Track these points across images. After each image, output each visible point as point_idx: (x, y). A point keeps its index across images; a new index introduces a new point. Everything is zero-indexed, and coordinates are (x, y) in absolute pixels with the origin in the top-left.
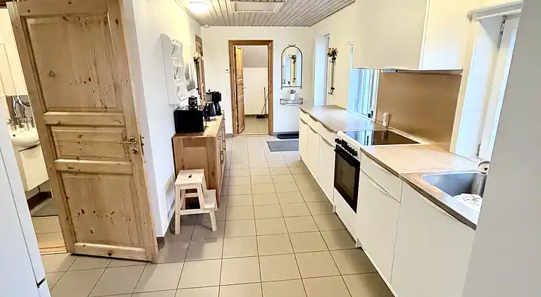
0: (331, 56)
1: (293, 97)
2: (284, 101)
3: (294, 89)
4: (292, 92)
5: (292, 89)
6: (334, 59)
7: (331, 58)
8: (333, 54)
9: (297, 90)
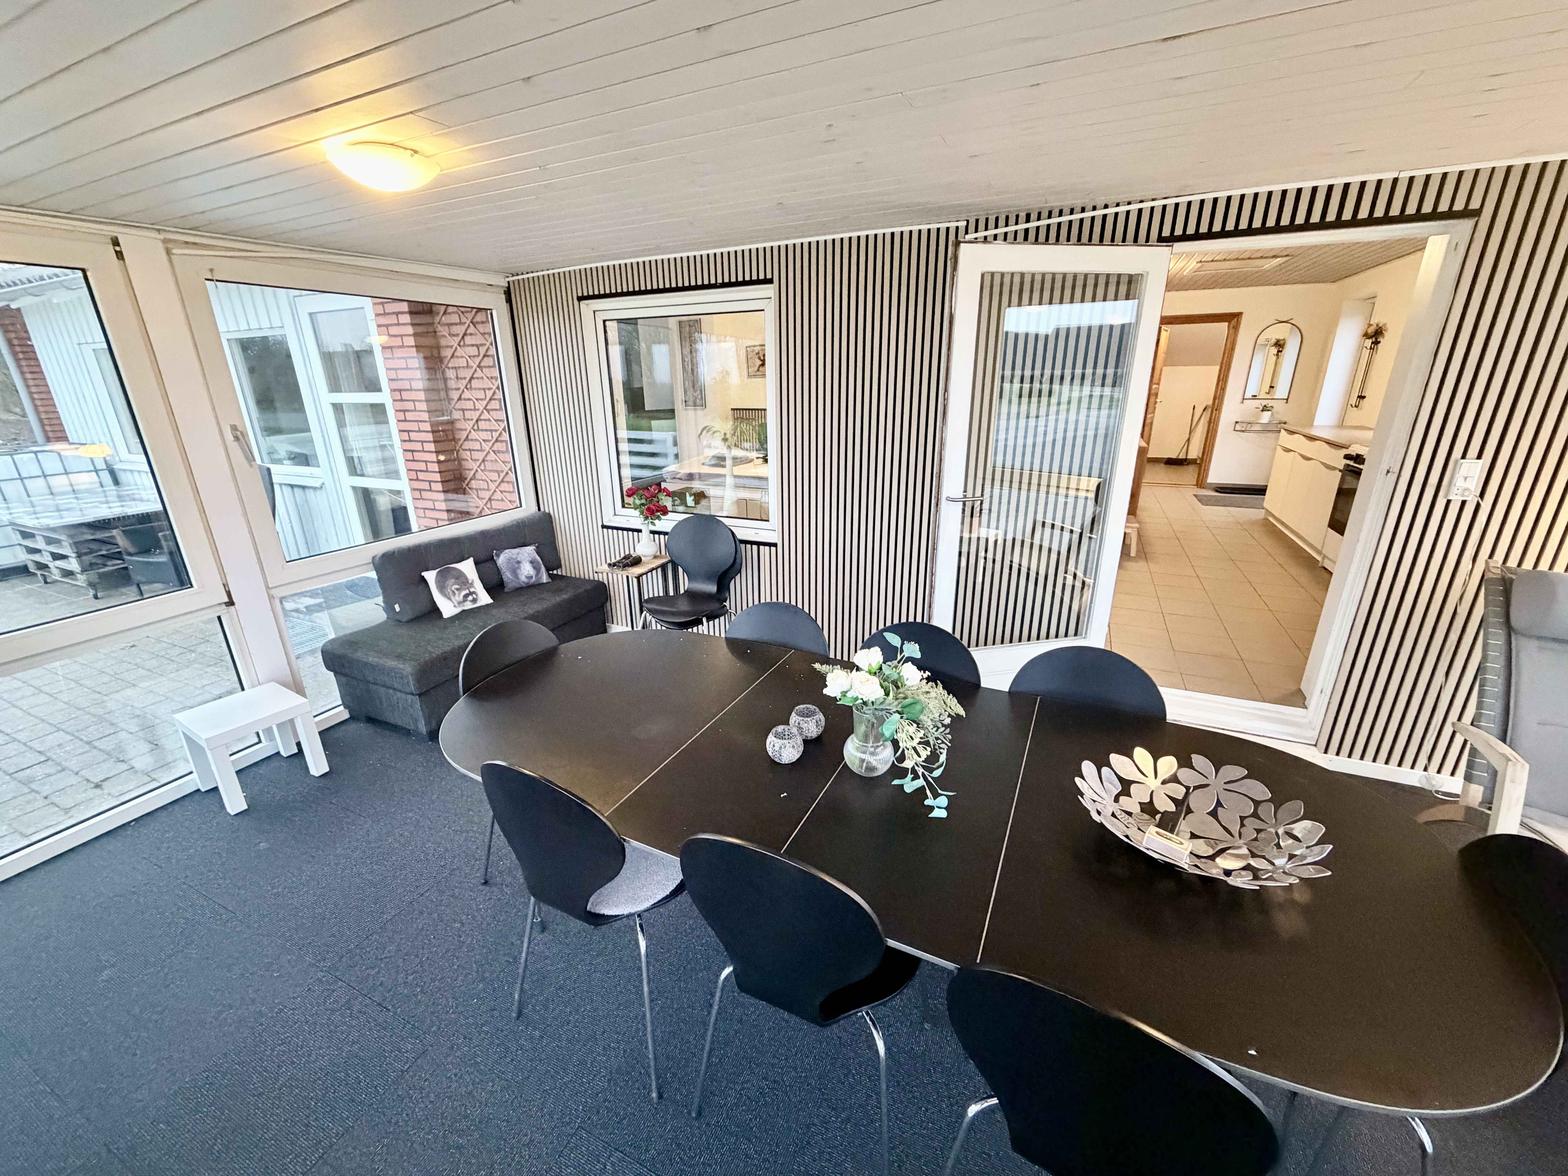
0: (1370, 337)
1: (1266, 417)
2: (1243, 427)
3: (1270, 403)
4: (1265, 409)
5: (1264, 403)
6: (1376, 343)
7: (1371, 341)
8: (1375, 336)
9: (1278, 406)
